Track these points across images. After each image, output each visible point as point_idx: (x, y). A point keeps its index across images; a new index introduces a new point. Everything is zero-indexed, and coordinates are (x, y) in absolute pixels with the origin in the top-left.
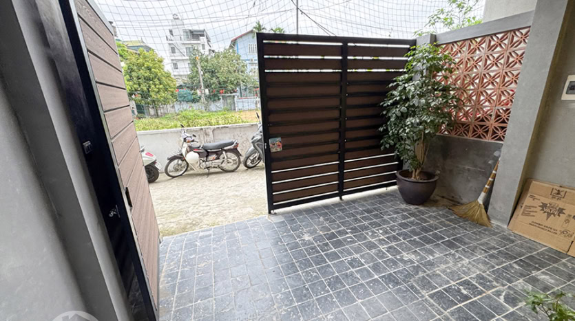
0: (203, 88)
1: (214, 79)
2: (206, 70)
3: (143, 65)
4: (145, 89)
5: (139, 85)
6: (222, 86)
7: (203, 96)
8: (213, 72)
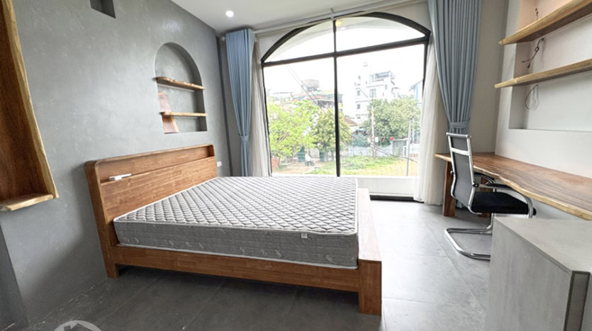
0: (373, 136)
1: (386, 127)
2: (378, 120)
3: (328, 121)
4: (327, 140)
5: (323, 138)
6: (394, 133)
7: (372, 143)
8: (386, 121)
